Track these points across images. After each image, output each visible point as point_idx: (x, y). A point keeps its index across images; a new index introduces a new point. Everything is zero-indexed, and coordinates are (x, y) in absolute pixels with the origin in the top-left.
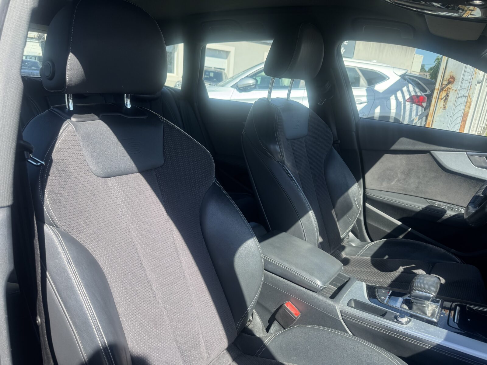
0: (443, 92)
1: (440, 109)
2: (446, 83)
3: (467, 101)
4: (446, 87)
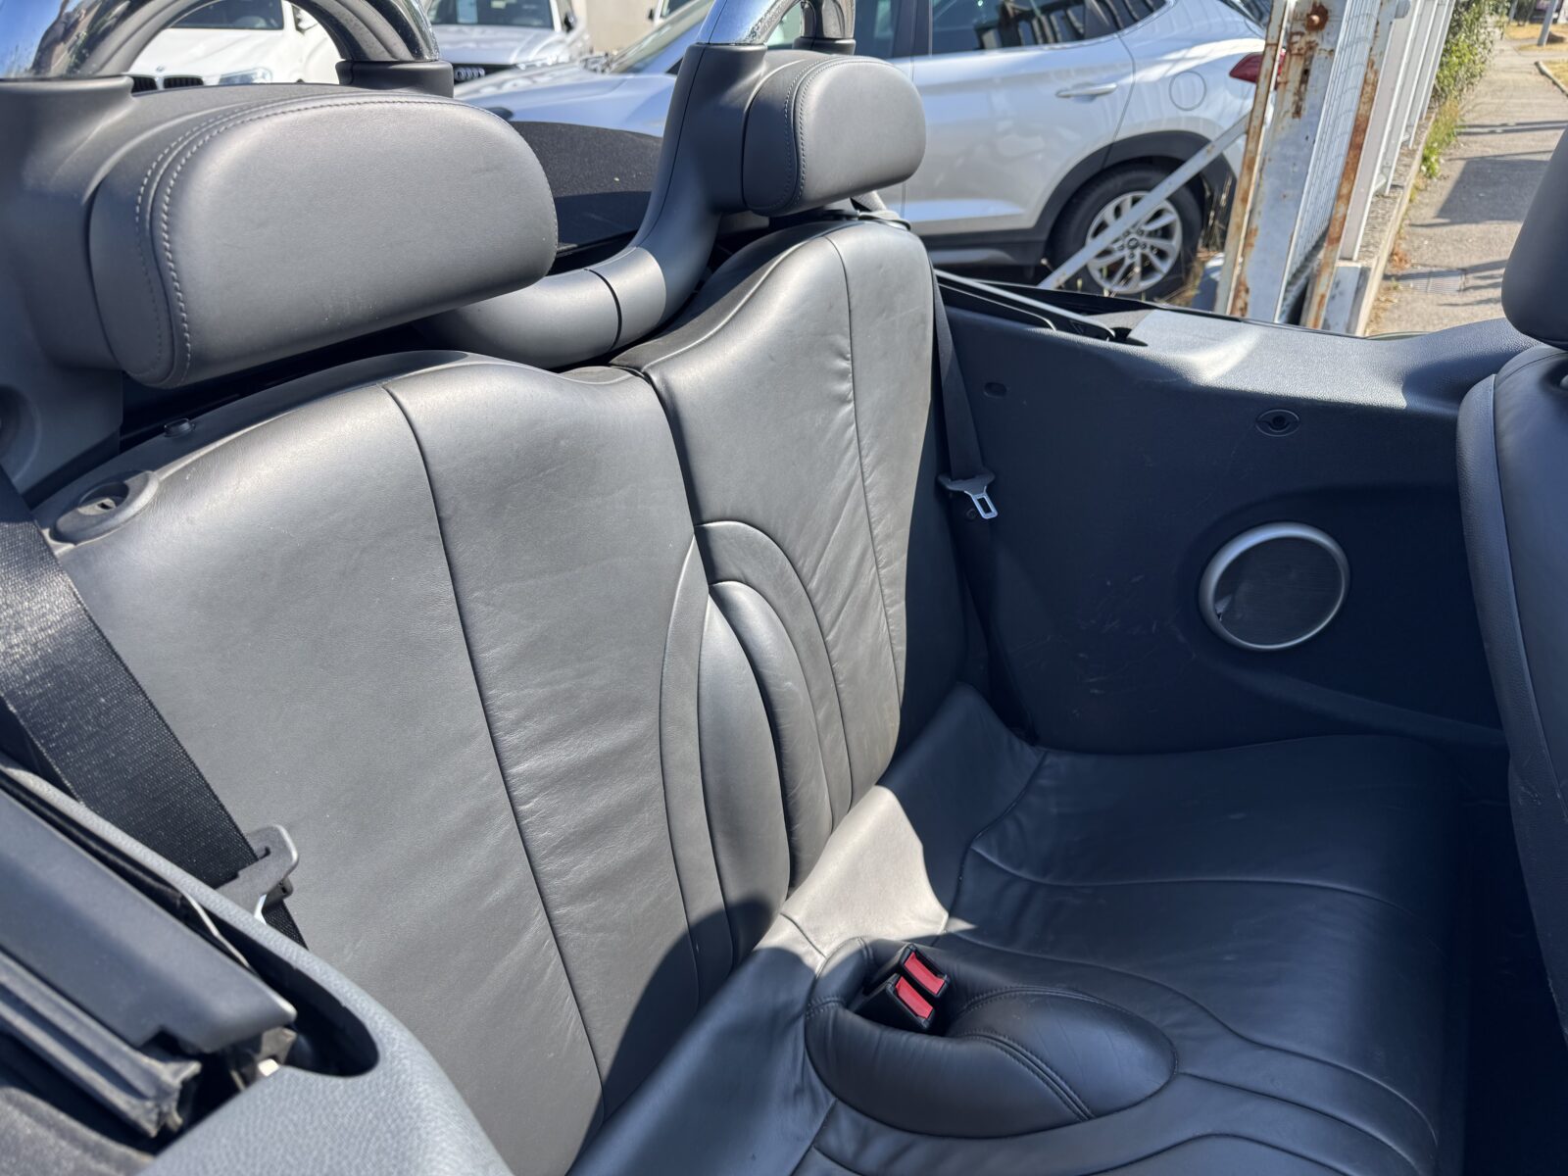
0: (1294, 58)
1: (1284, 116)
2: (1303, 30)
3: (1365, 81)
4: (1300, 42)
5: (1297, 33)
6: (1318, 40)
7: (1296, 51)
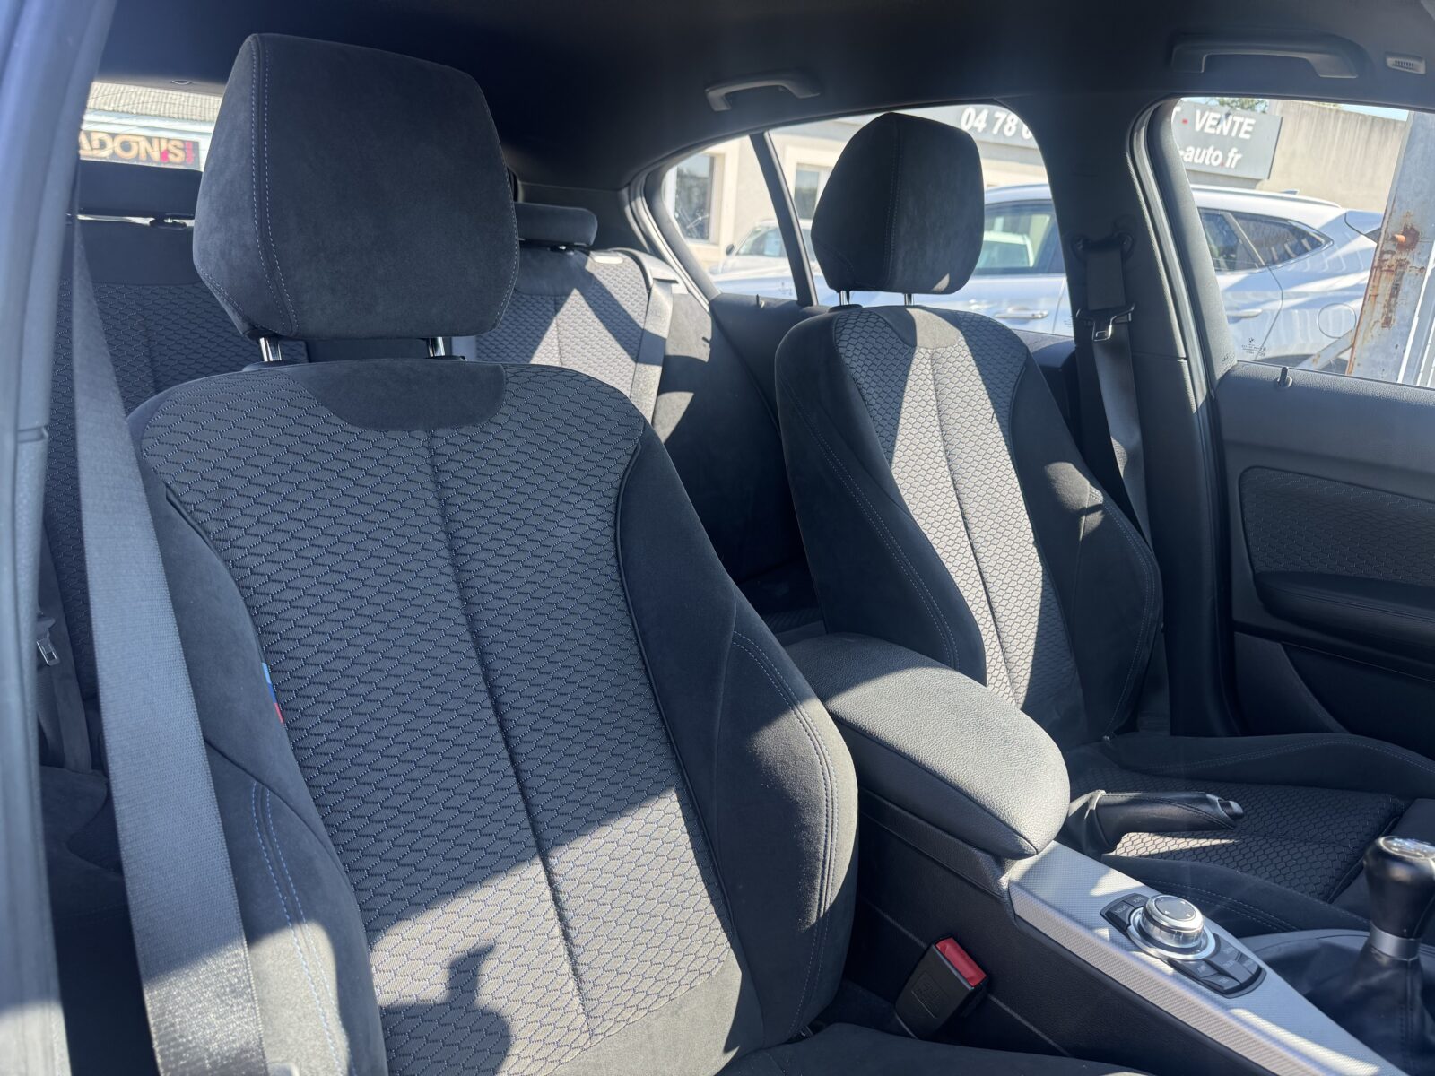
0: (1384, 275)
1: (1373, 325)
2: (1394, 249)
4: (1391, 260)
5: (1388, 252)
6: (1411, 260)
7: (1387, 268)
